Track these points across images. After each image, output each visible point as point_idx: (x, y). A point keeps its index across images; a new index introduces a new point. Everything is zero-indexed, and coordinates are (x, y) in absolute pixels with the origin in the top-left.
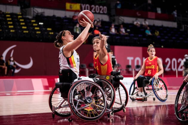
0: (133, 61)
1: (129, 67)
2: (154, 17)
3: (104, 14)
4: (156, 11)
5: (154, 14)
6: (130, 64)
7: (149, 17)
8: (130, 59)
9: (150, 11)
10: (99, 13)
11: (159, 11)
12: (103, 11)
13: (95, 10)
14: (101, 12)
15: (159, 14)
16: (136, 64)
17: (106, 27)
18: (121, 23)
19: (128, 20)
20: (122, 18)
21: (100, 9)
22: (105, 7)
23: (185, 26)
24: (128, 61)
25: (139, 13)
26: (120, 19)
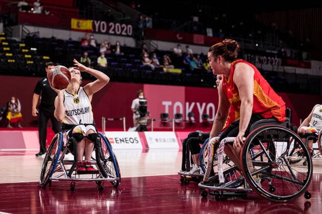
0: (171, 108)
1: (164, 116)
2: (202, 42)
3: (128, 36)
4: (206, 34)
5: (202, 37)
6: (167, 111)
7: (195, 42)
8: (167, 104)
9: (196, 32)
10: (121, 35)
11: (210, 33)
12: (126, 32)
13: (114, 30)
14: (124, 33)
15: (210, 37)
16: (175, 112)
17: (131, 56)
18: (153, 51)
19: (163, 46)
20: (154, 43)
21: (122, 29)
22: (129, 26)
23: (248, 57)
24: (164, 106)
25: (180, 36)
26: (151, 43)
